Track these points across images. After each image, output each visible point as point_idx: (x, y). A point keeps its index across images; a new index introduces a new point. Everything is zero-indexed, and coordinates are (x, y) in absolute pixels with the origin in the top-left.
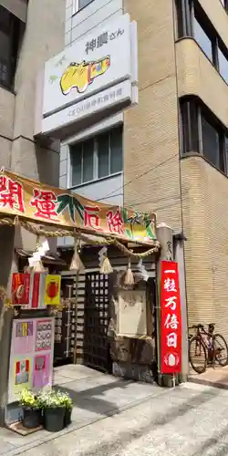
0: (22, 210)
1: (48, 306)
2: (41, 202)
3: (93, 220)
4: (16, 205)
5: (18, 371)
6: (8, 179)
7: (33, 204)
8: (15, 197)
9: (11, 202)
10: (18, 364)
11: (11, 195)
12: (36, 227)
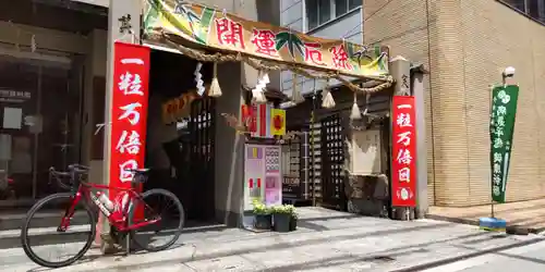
0: (243, 47)
1: (275, 136)
2: (261, 41)
3: (315, 56)
4: (238, 44)
5: (251, 186)
6: (230, 20)
7: (253, 42)
8: (237, 37)
9: (234, 41)
10: (251, 181)
11: (233, 36)
12: (258, 62)
